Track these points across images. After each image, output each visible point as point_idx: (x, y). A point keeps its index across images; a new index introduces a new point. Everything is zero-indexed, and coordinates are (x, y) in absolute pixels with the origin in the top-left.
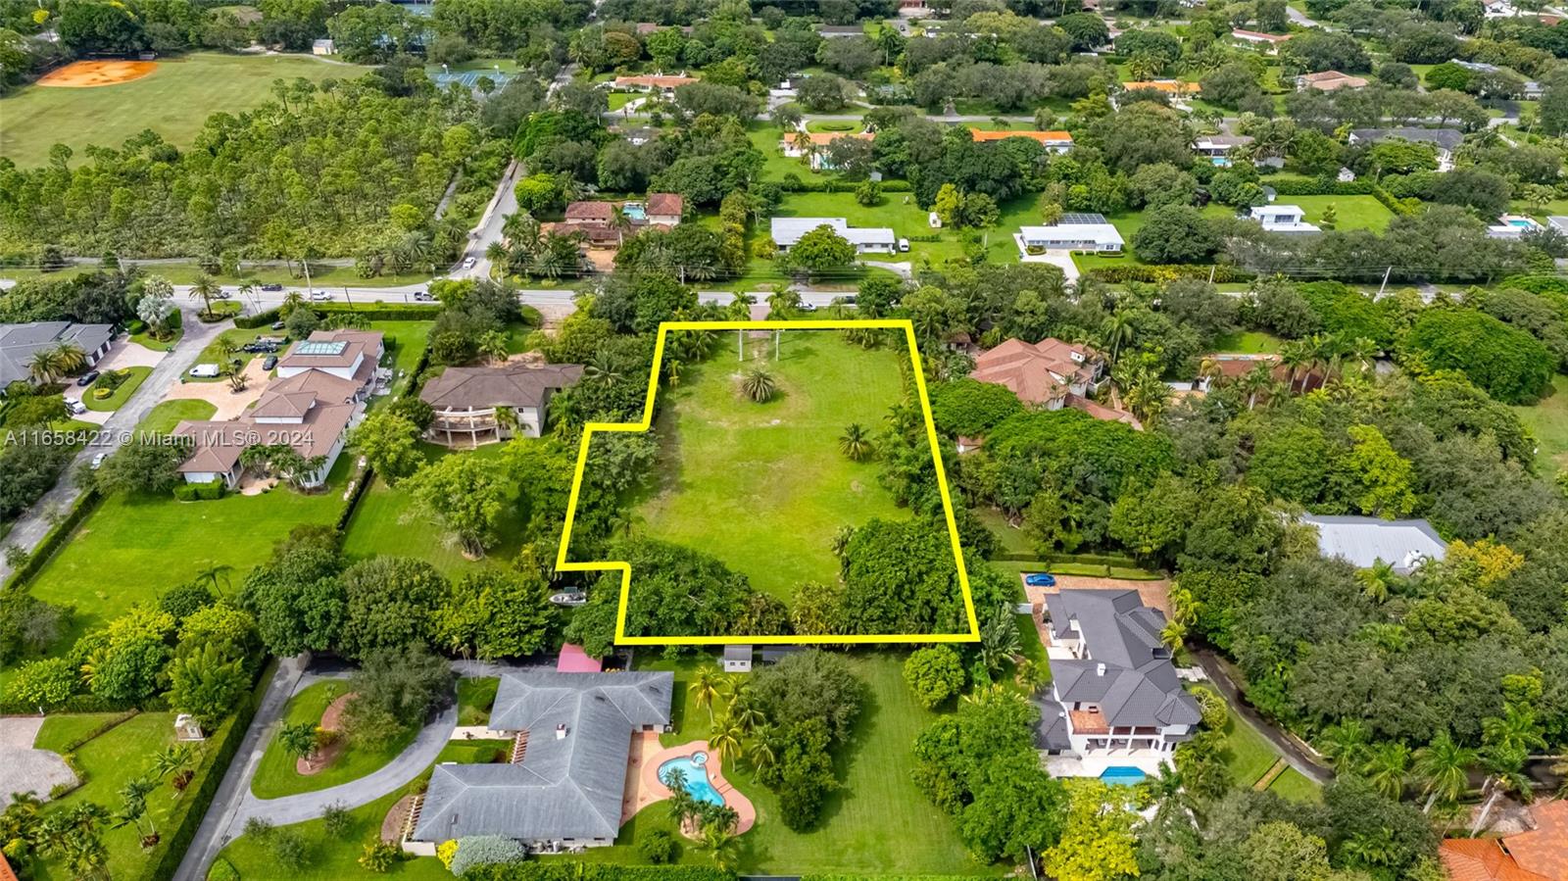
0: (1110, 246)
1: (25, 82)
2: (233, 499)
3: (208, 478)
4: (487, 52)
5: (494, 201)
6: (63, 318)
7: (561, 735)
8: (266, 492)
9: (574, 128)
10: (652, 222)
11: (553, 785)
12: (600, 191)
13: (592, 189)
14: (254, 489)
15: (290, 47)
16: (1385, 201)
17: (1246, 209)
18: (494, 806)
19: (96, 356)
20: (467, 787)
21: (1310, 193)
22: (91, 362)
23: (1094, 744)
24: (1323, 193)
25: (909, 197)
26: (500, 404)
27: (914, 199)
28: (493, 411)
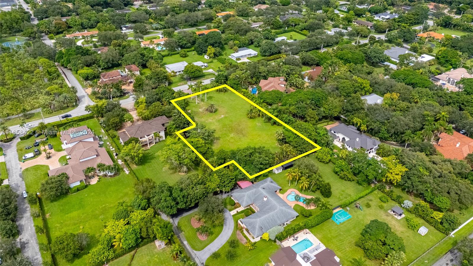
0: (255, 54)
2: (89, 187)
3: (78, 184)
4: (5, 35)
5: (66, 80)
7: (265, 199)
8: (98, 181)
9: (82, 52)
11: (276, 210)
12: (102, 69)
14: (94, 181)
16: (298, 32)
17: (274, 40)
18: (268, 221)
20: (258, 220)
21: (282, 33)
24: (284, 33)
25: (194, 53)
26: (154, 132)
27: (196, 53)
28: (153, 135)
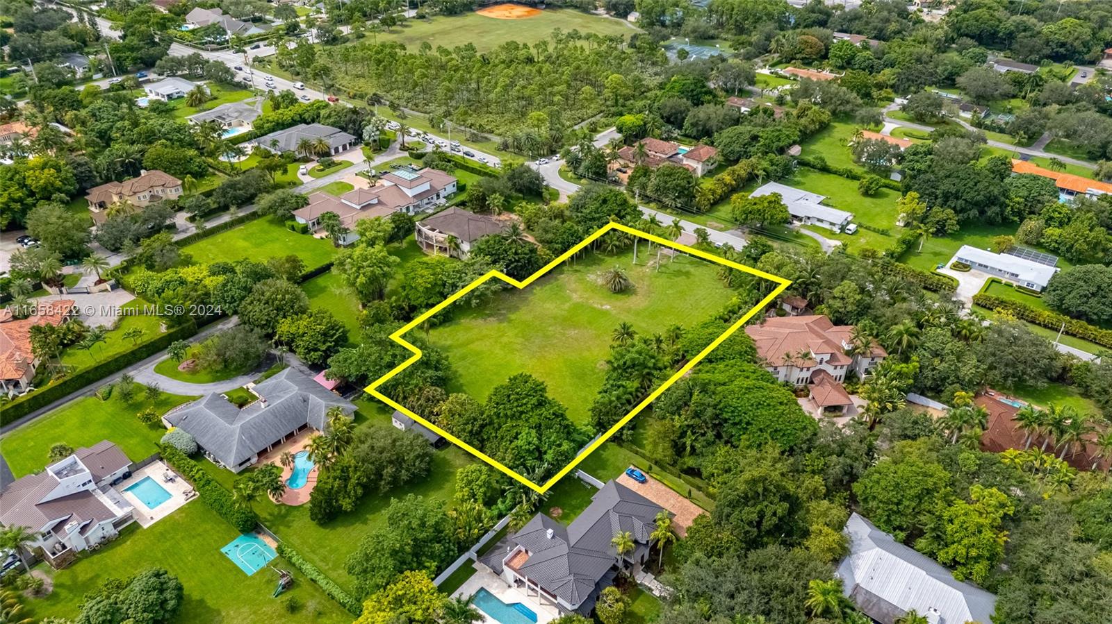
0: (1030, 284)
1: (472, 10)
6: (340, 128)
7: (263, 406)
8: (322, 238)
10: (685, 162)
11: (231, 426)
13: (676, 133)
15: (618, 15)
18: (203, 421)
19: (337, 150)
22: (333, 152)
23: (519, 582)
26: (453, 234)
28: (446, 236)
